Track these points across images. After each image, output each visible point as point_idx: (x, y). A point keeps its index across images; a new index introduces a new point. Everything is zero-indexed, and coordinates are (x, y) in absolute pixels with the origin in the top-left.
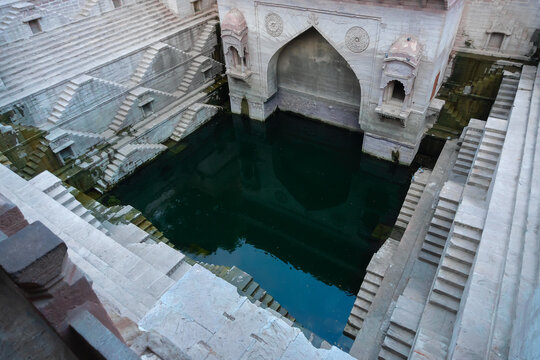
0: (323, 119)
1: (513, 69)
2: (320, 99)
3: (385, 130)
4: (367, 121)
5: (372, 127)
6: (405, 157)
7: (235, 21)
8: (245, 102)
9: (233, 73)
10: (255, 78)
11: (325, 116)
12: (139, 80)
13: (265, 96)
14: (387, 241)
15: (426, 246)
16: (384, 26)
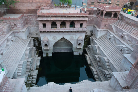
0: (63, 52)
2: (62, 48)
3: (78, 50)
4: (74, 50)
5: (75, 51)
6: (81, 54)
7: (46, 39)
8: (47, 54)
9: (46, 49)
10: (50, 48)
11: (63, 51)
12: (28, 58)
13: (52, 51)
14: (90, 67)
15: (99, 65)
16: (76, 35)
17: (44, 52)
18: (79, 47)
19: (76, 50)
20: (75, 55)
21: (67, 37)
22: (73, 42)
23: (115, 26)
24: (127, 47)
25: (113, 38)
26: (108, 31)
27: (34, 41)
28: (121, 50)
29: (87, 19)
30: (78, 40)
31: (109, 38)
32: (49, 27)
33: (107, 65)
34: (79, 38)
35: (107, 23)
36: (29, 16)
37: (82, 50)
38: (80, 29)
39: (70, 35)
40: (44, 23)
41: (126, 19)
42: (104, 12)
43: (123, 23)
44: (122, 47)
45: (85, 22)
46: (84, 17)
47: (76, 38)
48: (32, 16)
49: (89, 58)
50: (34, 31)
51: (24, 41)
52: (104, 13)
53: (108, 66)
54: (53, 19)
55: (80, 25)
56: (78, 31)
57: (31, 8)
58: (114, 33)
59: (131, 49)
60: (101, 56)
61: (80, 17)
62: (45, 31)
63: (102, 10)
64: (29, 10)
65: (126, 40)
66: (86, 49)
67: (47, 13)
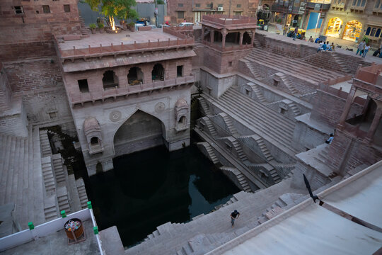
0: (138, 150)
1: (200, 97)
2: (135, 141)
3: (178, 137)
4: (170, 137)
6: (188, 143)
7: (95, 123)
8: (99, 165)
9: (95, 151)
10: (106, 147)
11: (139, 148)
12: (54, 187)
13: (113, 154)
14: (221, 168)
15: (241, 157)
16: (170, 99)
17: (90, 161)
18: (180, 127)
19: (173, 137)
20: (173, 151)
21: (149, 107)
22: (163, 118)
23: (251, 62)
24: (294, 102)
25: (255, 90)
26: (239, 74)
27: (50, 136)
28: (283, 110)
29: (192, 53)
30: (178, 109)
31: (247, 91)
32: (97, 87)
33: (263, 150)
34: (177, 103)
35: (232, 58)
36: (17, 67)
37: (189, 134)
38: (180, 81)
39: (155, 99)
40: (82, 77)
41: (273, 44)
42: (225, 33)
43: (268, 54)
44: (284, 103)
45: (188, 62)
46: (184, 48)
47: (172, 105)
48: (27, 63)
49: (212, 147)
50: (43, 109)
51: (23, 141)
52: (224, 36)
53: (265, 153)
54: (108, 64)
55: (176, 71)
56: (176, 87)
57: (20, 41)
58: (253, 77)
59: (302, 104)
60: (241, 135)
61: (175, 49)
62: (90, 100)
63: (219, 28)
64: (14, 46)
65: (285, 87)
66: (196, 130)
67: (91, 50)
